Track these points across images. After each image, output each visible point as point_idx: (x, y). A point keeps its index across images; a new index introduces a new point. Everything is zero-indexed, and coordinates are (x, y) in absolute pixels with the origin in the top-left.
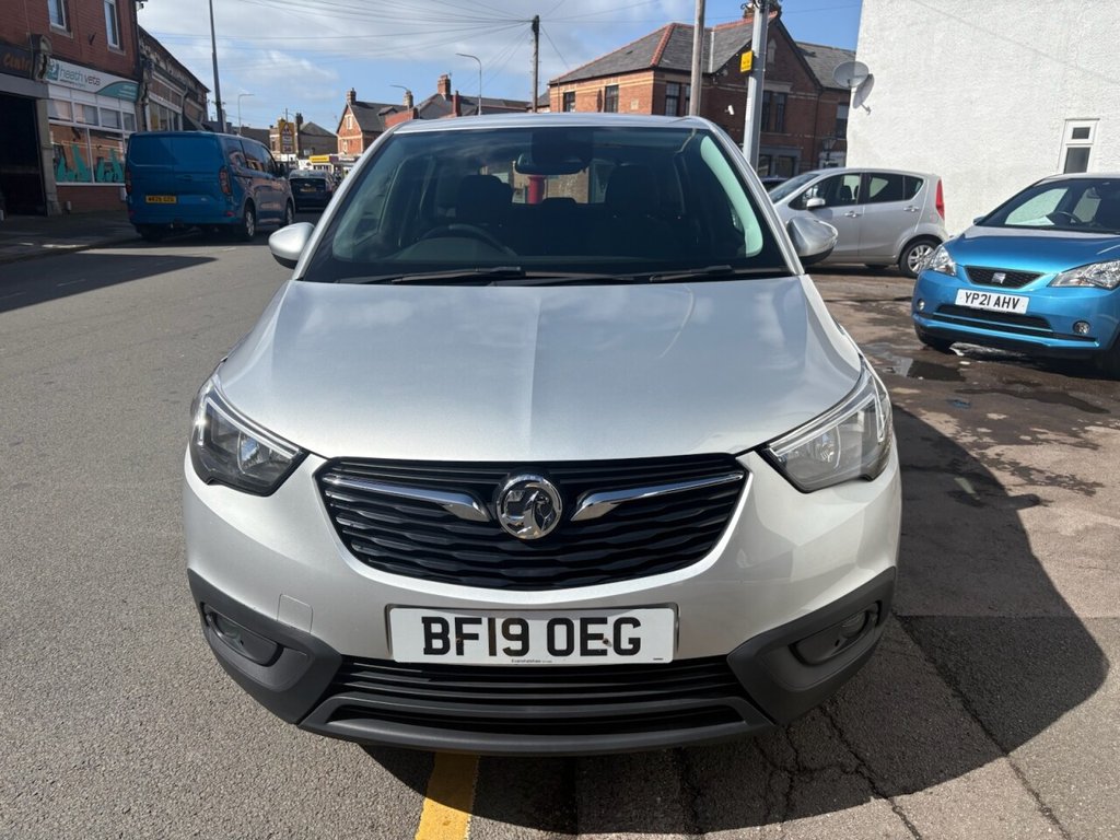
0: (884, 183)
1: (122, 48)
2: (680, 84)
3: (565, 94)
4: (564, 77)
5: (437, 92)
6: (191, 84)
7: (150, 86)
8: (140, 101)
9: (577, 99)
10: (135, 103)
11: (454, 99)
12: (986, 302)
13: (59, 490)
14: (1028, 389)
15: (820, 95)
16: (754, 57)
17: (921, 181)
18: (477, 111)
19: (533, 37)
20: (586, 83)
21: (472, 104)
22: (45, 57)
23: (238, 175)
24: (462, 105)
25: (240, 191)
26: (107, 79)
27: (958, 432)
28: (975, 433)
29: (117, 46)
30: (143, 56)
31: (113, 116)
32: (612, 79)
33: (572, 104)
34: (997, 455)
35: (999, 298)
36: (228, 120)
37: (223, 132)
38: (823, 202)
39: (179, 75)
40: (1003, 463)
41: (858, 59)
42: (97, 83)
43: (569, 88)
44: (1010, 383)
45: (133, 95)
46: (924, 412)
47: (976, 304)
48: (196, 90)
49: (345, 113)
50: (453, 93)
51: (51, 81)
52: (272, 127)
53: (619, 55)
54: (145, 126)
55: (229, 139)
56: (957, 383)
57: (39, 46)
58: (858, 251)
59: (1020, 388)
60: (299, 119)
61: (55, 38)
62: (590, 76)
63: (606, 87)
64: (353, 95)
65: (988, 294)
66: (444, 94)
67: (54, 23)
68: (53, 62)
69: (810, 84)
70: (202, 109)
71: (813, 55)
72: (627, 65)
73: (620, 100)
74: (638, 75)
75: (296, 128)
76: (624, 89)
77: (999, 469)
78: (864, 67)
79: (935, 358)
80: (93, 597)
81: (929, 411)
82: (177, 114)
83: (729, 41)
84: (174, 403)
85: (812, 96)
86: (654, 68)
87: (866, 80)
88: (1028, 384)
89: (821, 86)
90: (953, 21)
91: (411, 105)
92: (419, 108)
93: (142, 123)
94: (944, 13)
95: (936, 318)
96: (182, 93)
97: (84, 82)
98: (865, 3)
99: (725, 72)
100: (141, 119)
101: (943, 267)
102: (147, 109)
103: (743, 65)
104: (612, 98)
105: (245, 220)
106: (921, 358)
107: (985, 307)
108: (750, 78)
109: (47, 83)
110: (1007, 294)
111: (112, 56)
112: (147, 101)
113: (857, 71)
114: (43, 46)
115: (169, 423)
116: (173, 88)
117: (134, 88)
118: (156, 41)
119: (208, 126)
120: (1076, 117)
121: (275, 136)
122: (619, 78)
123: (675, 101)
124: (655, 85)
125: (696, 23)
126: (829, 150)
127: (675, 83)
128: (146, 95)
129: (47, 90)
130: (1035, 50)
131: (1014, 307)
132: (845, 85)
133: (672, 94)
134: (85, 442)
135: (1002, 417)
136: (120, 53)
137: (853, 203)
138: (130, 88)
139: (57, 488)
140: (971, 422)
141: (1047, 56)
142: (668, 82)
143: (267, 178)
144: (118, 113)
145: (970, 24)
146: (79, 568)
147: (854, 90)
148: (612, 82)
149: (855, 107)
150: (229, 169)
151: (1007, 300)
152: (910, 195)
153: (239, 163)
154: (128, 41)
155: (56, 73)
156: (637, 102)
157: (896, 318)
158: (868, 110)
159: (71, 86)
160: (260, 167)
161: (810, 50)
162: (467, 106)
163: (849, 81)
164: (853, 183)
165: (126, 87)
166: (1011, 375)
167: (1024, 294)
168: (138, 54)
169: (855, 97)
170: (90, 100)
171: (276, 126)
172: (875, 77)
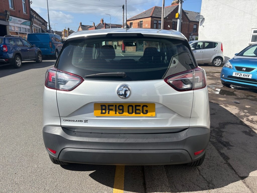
0: (208, 44)
1: (27, 13)
2: (157, 20)
3: (130, 23)
4: (130, 19)
5: (100, 22)
6: (43, 21)
7: (33, 22)
8: (31, 26)
9: (133, 24)
10: (30, 26)
11: (104, 24)
12: (241, 75)
13: (3, 134)
14: (253, 98)
15: (189, 22)
16: (179, 14)
17: (217, 43)
18: (110, 27)
19: (123, 10)
20: (135, 20)
21: (109, 25)
22: (8, 16)
23: (54, 43)
24: (106, 26)
25: (54, 47)
26: (23, 21)
27: (239, 112)
28: (244, 112)
29: (26, 13)
30: (32, 15)
31: (25, 29)
32: (141, 19)
33: (132, 25)
34: (252, 119)
35: (244, 75)
36: (52, 30)
37: (50, 33)
38: (194, 49)
39: (41, 19)
40: (254, 121)
41: (201, 14)
42: (21, 22)
43: (131, 22)
44: (248, 96)
45: (29, 24)
46: (229, 105)
47: (238, 76)
48: (44, 23)
49: (79, 28)
50: (104, 23)
51: (10, 21)
52: (62, 31)
53: (142, 14)
54: (32, 31)
55: (52, 35)
56: (234, 96)
57: (7, 13)
58: (202, 60)
59: (251, 98)
60: (69, 29)
61: (11, 11)
62: (136, 19)
63: (140, 21)
64: (81, 23)
65: (241, 73)
66: (102, 23)
67: (10, 8)
68: (10, 17)
69: (187, 20)
70: (46, 27)
71: (188, 13)
72: (145, 16)
73: (143, 24)
74: (147, 18)
75: (68, 31)
76: (144, 21)
77: (254, 124)
78: (203, 16)
79: (227, 89)
80: (8, 172)
81: (230, 105)
82: (40, 29)
83: (168, 10)
84: (36, 105)
85: (188, 23)
86: (151, 17)
87: (203, 19)
88: (252, 96)
89: (190, 21)
90: (224, 5)
91: (94, 26)
92: (96, 26)
93: (31, 31)
94: (222, 3)
95: (227, 79)
96: (41, 24)
97: (18, 21)
98: (202, 1)
99: (168, 18)
100: (31, 30)
101: (229, 66)
102: (33, 27)
103: (176, 16)
104: (141, 24)
105: (56, 54)
106: (223, 89)
107: (241, 77)
108: (178, 19)
109: (9, 22)
110: (246, 73)
111: (24, 15)
112: (33, 26)
113: (201, 17)
114: (8, 13)
115: (34, 112)
116: (39, 22)
117: (30, 23)
118: (35, 12)
119: (47, 31)
120: (254, 28)
121: (63, 33)
122: (143, 19)
123: (156, 24)
124: (151, 20)
125: (162, 6)
126: (192, 35)
127: (156, 20)
128: (32, 24)
129: (9, 24)
130: (244, 12)
131: (248, 77)
132: (198, 20)
133: (155, 23)
134: (11, 118)
135: (249, 107)
136: (26, 14)
137: (201, 49)
138: (29, 22)
139: (2, 133)
140: (242, 108)
141: (247, 13)
142: (154, 20)
143: (61, 44)
144: (26, 28)
145: (228, 6)
146: (5, 161)
147: (200, 22)
148: (141, 20)
149: (200, 26)
150: (52, 42)
151: (246, 75)
152: (215, 47)
153: (54, 40)
154: (28, 12)
155: (11, 19)
156: (147, 24)
157: (214, 78)
158: (203, 26)
159: (15, 22)
160: (59, 41)
161: (187, 12)
162: (107, 26)
163: (199, 20)
164: (201, 44)
165: (28, 22)
166: (247, 94)
167: (251, 74)
168: (31, 15)
169: (200, 23)
170: (19, 26)
171: (63, 31)
172: (205, 18)
